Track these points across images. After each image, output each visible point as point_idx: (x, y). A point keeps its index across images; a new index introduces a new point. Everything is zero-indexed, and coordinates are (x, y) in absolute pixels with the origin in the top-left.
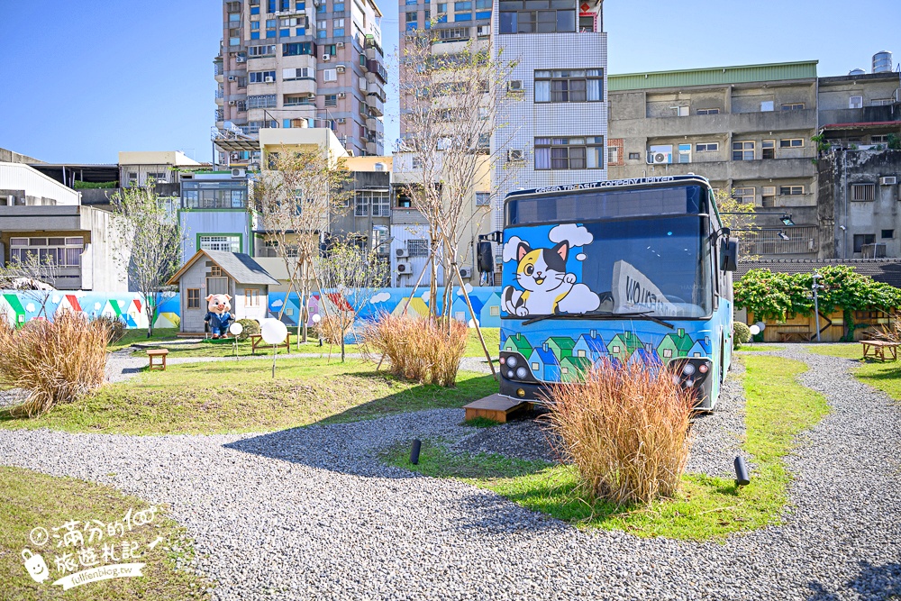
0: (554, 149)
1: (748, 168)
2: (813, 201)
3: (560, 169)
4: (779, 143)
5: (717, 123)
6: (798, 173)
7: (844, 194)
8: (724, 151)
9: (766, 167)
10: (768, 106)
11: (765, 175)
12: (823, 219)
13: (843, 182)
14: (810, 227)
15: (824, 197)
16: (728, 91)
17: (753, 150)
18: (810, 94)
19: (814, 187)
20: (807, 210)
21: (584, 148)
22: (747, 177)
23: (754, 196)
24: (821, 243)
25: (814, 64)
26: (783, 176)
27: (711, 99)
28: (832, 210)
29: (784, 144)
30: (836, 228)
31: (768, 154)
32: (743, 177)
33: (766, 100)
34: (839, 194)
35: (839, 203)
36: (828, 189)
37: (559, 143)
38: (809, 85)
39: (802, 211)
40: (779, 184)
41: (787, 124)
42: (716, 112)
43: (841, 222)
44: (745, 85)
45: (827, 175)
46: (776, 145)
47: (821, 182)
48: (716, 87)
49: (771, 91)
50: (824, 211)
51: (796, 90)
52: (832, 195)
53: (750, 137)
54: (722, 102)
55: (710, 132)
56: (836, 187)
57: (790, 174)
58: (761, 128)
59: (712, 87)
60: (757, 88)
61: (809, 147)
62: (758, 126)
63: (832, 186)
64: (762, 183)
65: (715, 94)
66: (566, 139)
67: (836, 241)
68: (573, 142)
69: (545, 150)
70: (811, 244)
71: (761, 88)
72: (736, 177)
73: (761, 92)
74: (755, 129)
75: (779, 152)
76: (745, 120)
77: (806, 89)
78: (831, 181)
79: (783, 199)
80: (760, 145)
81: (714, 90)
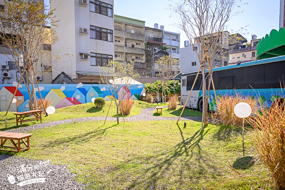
0: (97, 31)
1: (129, 49)
2: (144, 61)
3: (99, 39)
4: (135, 43)
5: (122, 34)
6: (141, 53)
7: (153, 60)
8: (122, 43)
9: (134, 50)
10: (133, 32)
11: (134, 52)
12: (147, 67)
13: (153, 57)
14: (143, 69)
15: (147, 61)
16: (124, 24)
17: (129, 44)
18: (142, 31)
19: (144, 57)
20: (143, 64)
21: (107, 33)
22: (129, 52)
23: (130, 58)
24: (147, 73)
25: (144, 22)
26: (138, 53)
27: (118, 26)
28: (151, 64)
29: (137, 44)
30: (151, 70)
31: (133, 46)
32: (128, 52)
33: (132, 30)
34: (152, 60)
35: (152, 63)
36: (149, 58)
37: (98, 29)
38: (142, 28)
39: (142, 64)
40: (136, 55)
41: (138, 38)
42: (120, 30)
43: (153, 68)
44: (128, 24)
45: (148, 54)
46: (135, 44)
47: (146, 56)
48: (121, 22)
49: (134, 28)
50: (148, 64)
51: (140, 29)
52: (151, 60)
53: (129, 40)
54: (122, 27)
55: (120, 36)
56: (152, 58)
57: (139, 53)
58: (132, 38)
59: (120, 22)
60: (131, 26)
61: (143, 46)
62: (132, 37)
63: (151, 58)
64: (132, 55)
65: (120, 24)
66: (101, 28)
67: (152, 73)
68: (103, 30)
69: (93, 31)
70: (143, 73)
71: (132, 26)
72: (127, 52)
73: (131, 27)
74: (131, 38)
75: (136, 46)
76: (128, 35)
77: (141, 29)
78: (150, 56)
79: (137, 60)
80: (131, 43)
81: (120, 23)
